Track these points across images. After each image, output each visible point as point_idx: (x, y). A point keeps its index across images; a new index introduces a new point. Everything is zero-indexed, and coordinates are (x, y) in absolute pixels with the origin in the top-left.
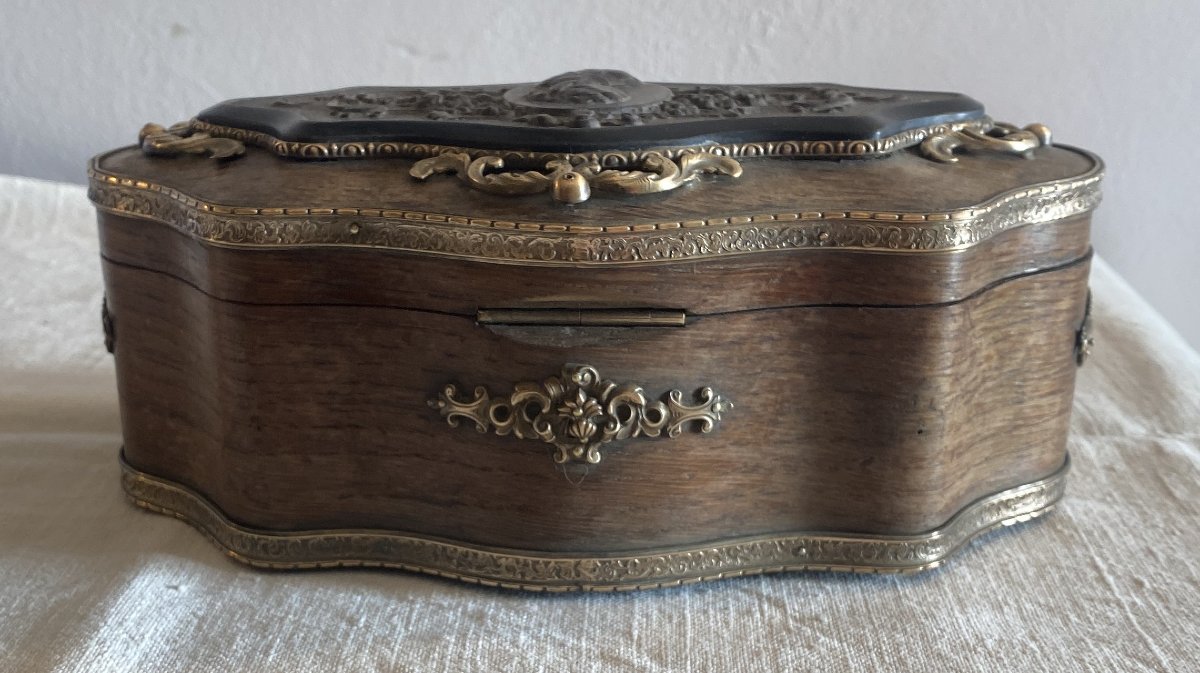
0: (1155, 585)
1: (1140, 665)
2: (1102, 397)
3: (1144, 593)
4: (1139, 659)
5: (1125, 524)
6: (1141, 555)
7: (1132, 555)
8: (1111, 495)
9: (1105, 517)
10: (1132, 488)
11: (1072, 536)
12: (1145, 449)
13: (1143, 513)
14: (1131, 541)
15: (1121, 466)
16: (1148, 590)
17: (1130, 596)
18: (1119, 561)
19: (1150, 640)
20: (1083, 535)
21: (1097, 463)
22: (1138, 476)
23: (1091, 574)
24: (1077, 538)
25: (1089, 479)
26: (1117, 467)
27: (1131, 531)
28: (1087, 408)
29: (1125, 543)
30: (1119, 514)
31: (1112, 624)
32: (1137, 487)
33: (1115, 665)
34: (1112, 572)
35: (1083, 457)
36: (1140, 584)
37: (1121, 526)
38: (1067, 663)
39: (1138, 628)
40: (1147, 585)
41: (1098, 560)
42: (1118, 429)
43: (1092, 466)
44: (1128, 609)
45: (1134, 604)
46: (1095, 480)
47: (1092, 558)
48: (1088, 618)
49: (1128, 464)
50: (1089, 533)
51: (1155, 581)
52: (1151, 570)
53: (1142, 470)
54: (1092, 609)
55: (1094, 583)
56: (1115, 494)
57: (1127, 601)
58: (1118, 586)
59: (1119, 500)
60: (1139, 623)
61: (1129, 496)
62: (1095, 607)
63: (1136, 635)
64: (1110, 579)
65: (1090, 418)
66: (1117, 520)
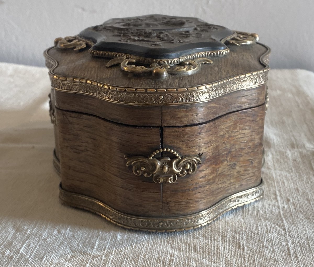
0: (294, 201)
1: (277, 227)
2: (303, 135)
3: (289, 203)
4: (277, 225)
5: (292, 179)
6: (294, 191)
7: (290, 191)
8: (291, 169)
9: (286, 177)
10: (300, 167)
11: (271, 184)
12: (309, 153)
13: (300, 176)
14: (292, 186)
15: (299, 160)
16: (291, 202)
17: (284, 204)
18: (285, 193)
19: (284, 219)
20: (276, 183)
21: (291, 159)
22: (304, 163)
23: (273, 196)
24: (273, 184)
25: (286, 164)
26: (297, 160)
27: (293, 182)
28: (295, 139)
29: (289, 186)
30: (291, 176)
31: (273, 214)
32: (302, 167)
33: (268, 226)
34: (281, 196)
35: (286, 157)
36: (289, 200)
37: (291, 180)
38: (251, 225)
39: (282, 216)
40: (291, 201)
41: (277, 192)
42: (304, 146)
43: (289, 159)
44: (281, 209)
45: (284, 207)
46: (288, 164)
47: (275, 192)
48: (266, 212)
49: (301, 158)
50: (278, 183)
51: (294, 200)
52: (295, 196)
53: (305, 161)
54: (268, 208)
55: (273, 199)
56: (293, 169)
57: (281, 206)
58: (281, 201)
59: (293, 171)
60: (283, 214)
61: (298, 169)
62: (270, 208)
63: (280, 218)
64: (279, 198)
65: (295, 142)
66: (290, 178)
